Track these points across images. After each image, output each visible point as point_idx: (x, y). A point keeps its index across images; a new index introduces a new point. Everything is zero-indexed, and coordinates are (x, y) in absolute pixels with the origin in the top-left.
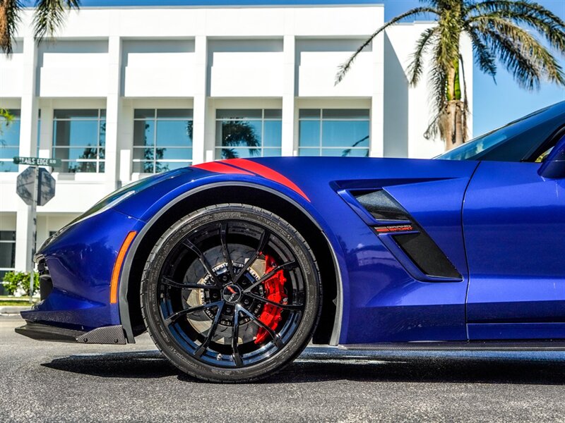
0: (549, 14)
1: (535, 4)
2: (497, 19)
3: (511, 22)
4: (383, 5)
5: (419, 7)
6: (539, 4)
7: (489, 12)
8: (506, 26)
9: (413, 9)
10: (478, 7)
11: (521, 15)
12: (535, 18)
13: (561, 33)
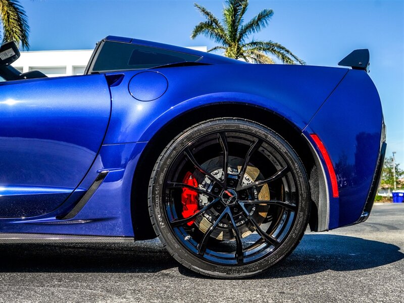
0: (283, 48)
1: (276, 44)
2: (256, 51)
3: (262, 53)
4: (206, 47)
5: (216, 46)
6: (279, 43)
7: (251, 48)
8: (260, 55)
9: (214, 47)
10: (247, 45)
11: (268, 49)
12: (275, 50)
13: (288, 58)
